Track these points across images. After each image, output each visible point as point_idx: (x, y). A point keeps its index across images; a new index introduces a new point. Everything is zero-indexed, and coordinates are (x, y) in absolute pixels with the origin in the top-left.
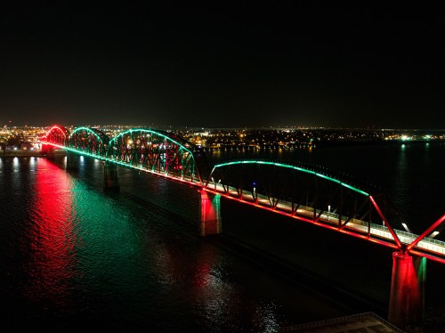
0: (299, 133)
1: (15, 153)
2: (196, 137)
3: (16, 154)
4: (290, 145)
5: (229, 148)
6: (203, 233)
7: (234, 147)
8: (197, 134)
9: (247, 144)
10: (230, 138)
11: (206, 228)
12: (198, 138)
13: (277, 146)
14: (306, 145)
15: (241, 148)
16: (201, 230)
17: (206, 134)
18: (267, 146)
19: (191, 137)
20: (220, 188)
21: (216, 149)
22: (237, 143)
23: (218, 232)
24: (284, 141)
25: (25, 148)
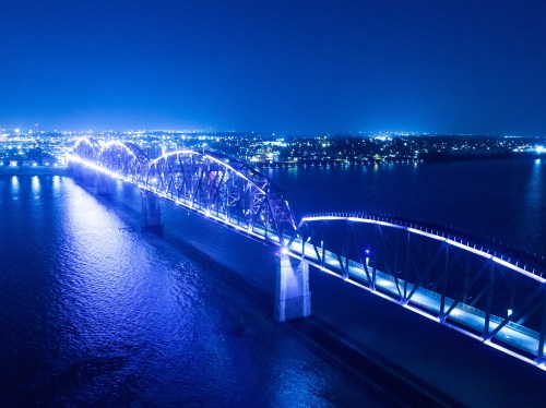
0: (398, 142)
1: (35, 170)
2: (265, 147)
3: (35, 172)
4: (389, 159)
5: (309, 163)
6: (283, 317)
7: (317, 162)
8: (267, 143)
9: (333, 158)
10: (310, 149)
11: (286, 310)
12: (269, 149)
13: (372, 160)
14: (411, 159)
15: (324, 163)
16: (278, 313)
17: (278, 143)
18: (359, 161)
19: (259, 147)
20: (310, 251)
21: (293, 165)
22: (320, 156)
23: (305, 315)
24: (382, 154)
25: (47, 164)
